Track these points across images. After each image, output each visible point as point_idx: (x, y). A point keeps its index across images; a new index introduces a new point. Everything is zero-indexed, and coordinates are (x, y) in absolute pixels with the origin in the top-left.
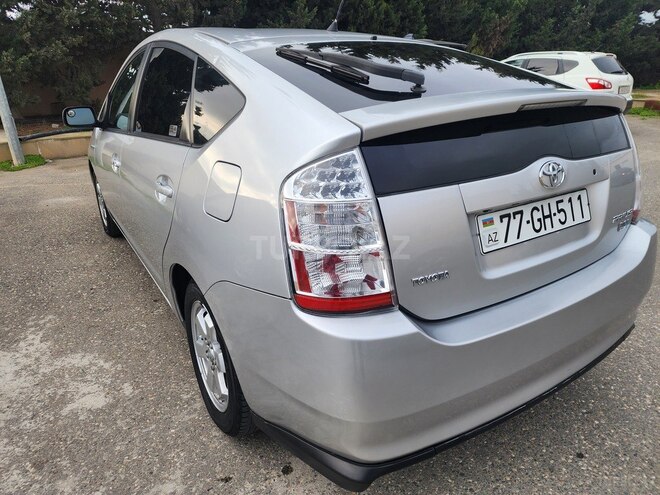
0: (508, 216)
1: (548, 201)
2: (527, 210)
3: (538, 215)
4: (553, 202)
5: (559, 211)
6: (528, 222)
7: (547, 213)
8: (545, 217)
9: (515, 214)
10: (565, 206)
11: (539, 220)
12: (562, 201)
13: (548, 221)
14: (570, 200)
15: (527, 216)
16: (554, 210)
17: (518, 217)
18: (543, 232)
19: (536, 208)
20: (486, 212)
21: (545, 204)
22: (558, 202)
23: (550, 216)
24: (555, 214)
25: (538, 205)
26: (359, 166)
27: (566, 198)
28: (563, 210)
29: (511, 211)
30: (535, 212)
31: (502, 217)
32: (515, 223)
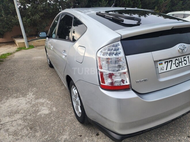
0: (168, 62)
1: (181, 57)
2: (174, 60)
4: (182, 58)
5: (184, 60)
6: (174, 64)
7: (180, 61)
8: (180, 62)
9: (170, 61)
10: (186, 59)
11: (178, 63)
12: (185, 57)
13: (181, 63)
14: (188, 57)
15: (174, 62)
16: (183, 60)
17: (171, 62)
18: (179, 67)
19: (176, 60)
20: (160, 60)
21: (180, 58)
22: (184, 58)
23: (181, 62)
24: (183, 61)
25: (177, 58)
26: (120, 47)
27: (187, 56)
28: (186, 60)
29: (168, 60)
30: (176, 61)
31: (165, 62)
32: (169, 64)
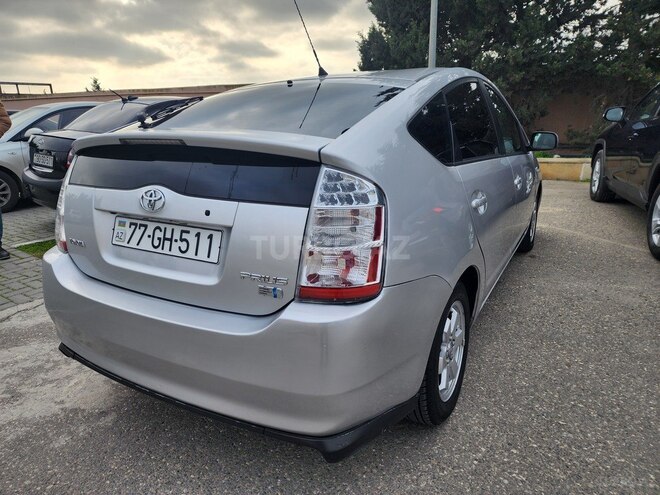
0: (136, 225)
1: (173, 226)
2: (151, 226)
3: (159, 234)
4: (178, 230)
5: (182, 240)
6: (149, 236)
7: (168, 236)
8: (165, 239)
9: (141, 225)
10: (191, 238)
11: (159, 239)
12: (188, 232)
13: (167, 243)
14: (198, 235)
15: (149, 231)
16: (177, 236)
17: (143, 229)
18: (159, 250)
19: (158, 228)
20: (123, 215)
21: (169, 228)
22: (182, 232)
23: (171, 240)
24: (176, 241)
25: (162, 226)
27: (194, 232)
28: (186, 240)
29: (139, 222)
30: (158, 231)
31: (131, 224)
32: (139, 232)
